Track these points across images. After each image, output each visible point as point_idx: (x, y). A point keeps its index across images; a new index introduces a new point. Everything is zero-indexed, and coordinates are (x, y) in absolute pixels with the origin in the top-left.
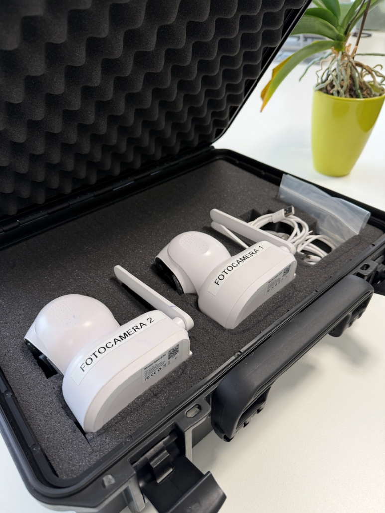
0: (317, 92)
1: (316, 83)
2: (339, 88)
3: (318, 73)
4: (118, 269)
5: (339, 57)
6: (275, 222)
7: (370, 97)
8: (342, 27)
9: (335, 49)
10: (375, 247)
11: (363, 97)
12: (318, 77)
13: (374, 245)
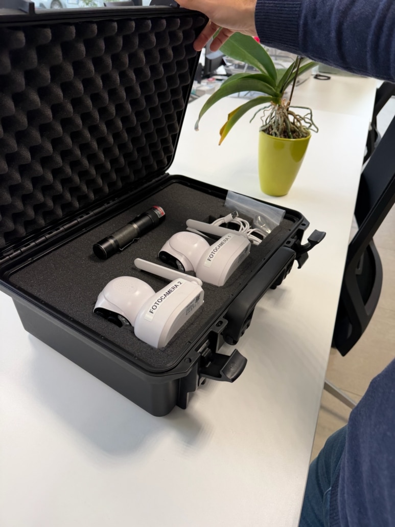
0: (261, 132)
1: (262, 125)
2: (276, 131)
3: (262, 118)
4: (138, 260)
5: (276, 108)
6: (226, 222)
7: (299, 138)
8: (278, 87)
9: (274, 102)
10: (291, 231)
11: (294, 138)
12: (263, 121)
13: (290, 230)
